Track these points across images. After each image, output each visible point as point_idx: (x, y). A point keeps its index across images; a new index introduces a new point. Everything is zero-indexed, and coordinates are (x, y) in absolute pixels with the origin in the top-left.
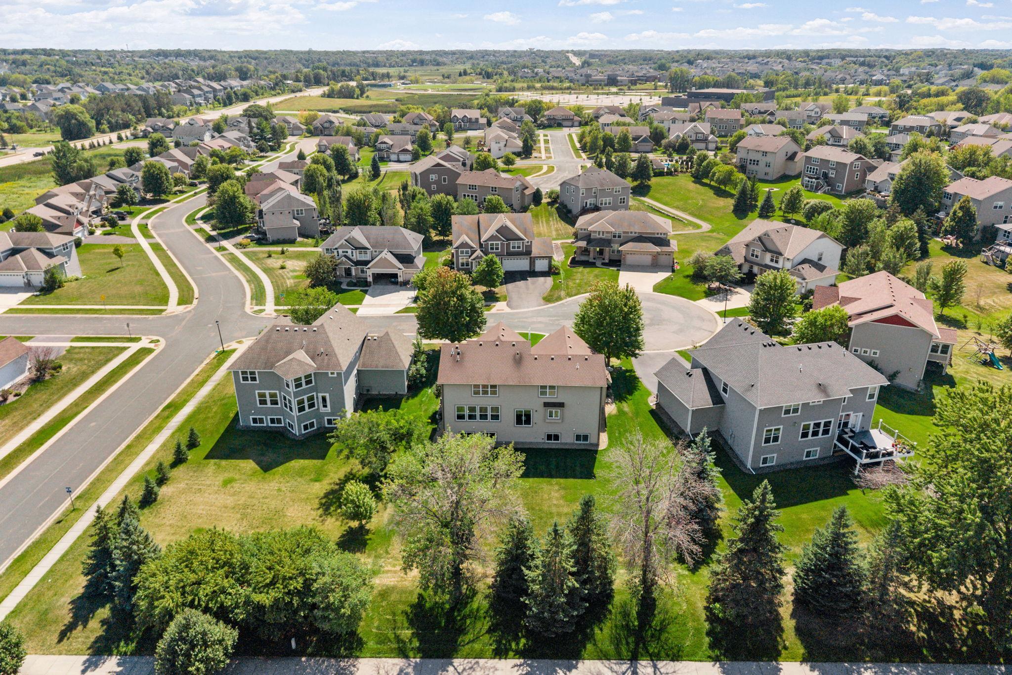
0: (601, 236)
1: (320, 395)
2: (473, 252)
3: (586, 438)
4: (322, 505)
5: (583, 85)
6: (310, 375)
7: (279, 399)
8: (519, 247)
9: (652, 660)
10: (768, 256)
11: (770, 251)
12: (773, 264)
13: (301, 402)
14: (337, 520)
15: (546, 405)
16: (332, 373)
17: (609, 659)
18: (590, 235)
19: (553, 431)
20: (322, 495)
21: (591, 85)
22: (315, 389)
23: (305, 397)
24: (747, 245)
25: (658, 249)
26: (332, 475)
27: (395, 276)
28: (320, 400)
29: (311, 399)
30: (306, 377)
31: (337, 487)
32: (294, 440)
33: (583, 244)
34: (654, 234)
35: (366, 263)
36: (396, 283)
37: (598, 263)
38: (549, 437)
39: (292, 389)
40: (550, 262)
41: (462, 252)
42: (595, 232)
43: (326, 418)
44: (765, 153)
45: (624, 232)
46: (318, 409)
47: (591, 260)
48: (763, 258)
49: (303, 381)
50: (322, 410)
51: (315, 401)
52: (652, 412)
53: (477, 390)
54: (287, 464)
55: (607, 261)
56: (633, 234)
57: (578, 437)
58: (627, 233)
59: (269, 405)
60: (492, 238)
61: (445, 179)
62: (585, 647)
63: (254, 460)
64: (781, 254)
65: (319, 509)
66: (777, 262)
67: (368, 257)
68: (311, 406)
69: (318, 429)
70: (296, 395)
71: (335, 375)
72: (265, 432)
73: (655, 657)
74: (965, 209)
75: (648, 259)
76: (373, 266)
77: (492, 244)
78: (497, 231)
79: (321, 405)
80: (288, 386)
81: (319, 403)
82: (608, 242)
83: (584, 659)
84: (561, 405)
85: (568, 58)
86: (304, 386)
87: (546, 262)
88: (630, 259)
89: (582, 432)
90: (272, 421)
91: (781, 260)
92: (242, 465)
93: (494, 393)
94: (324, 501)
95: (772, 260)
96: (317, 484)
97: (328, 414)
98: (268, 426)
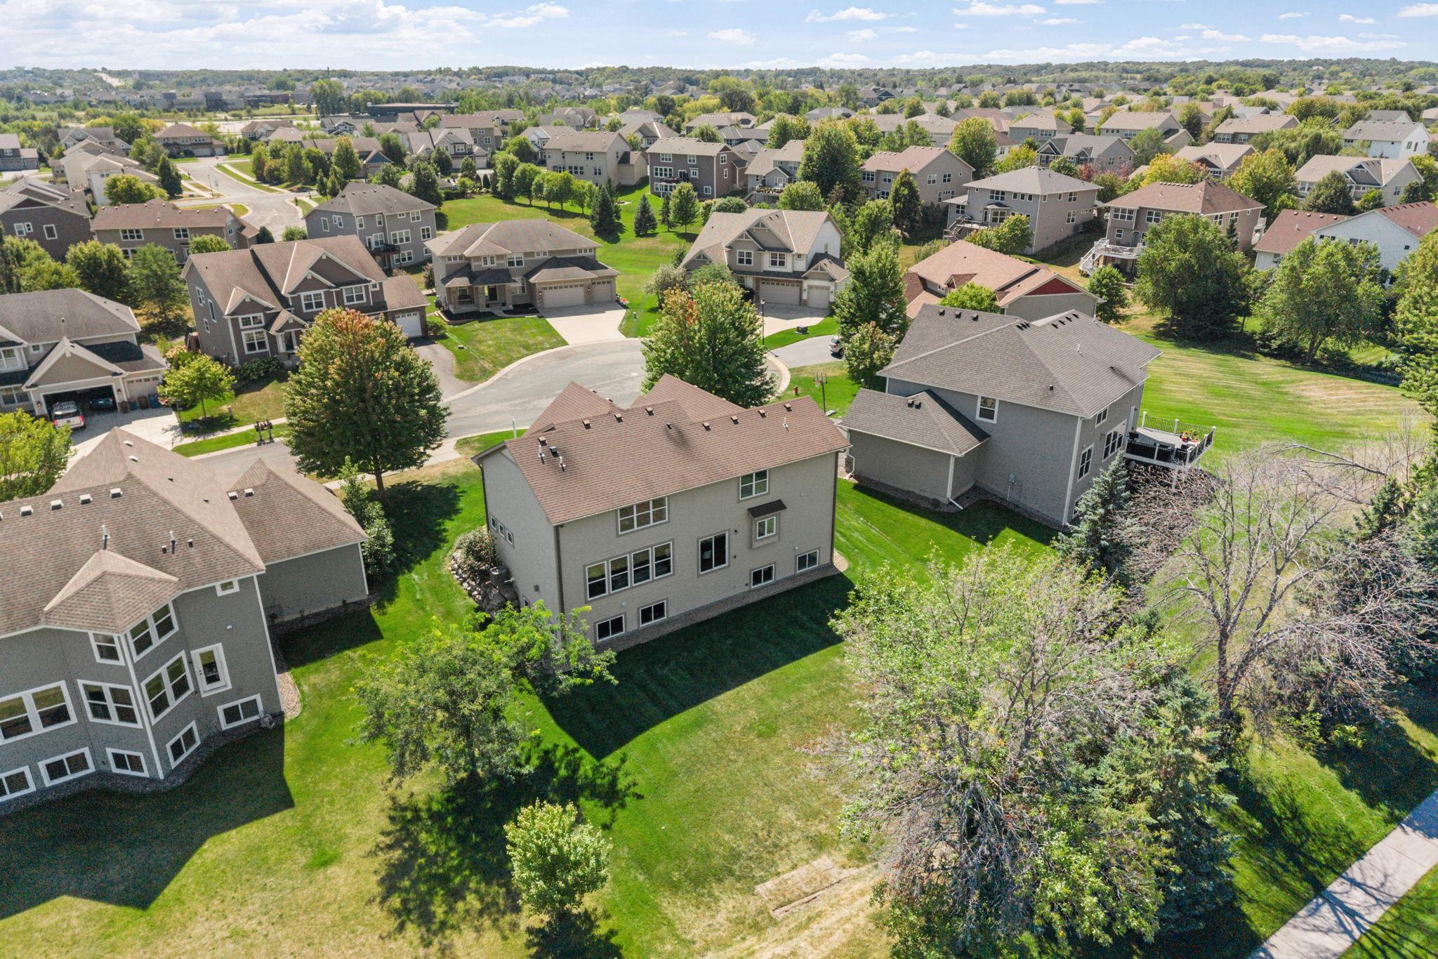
0: (489, 265)
1: (196, 654)
2: (271, 318)
3: (813, 559)
4: (403, 913)
5: (166, 111)
6: (165, 610)
7: (68, 702)
8: (360, 297)
9: (1339, 875)
10: (767, 257)
11: (770, 249)
12: (777, 269)
13: (155, 687)
14: (478, 930)
15: (755, 512)
16: (225, 586)
17: (1293, 915)
18: (469, 266)
19: (761, 565)
20: (377, 890)
21: (181, 110)
22: (184, 642)
23: (163, 670)
24: (729, 247)
25: (591, 275)
26: (353, 832)
27: (107, 392)
28: (198, 665)
29: (176, 670)
30: (156, 616)
31: (397, 854)
32: (155, 795)
33: (461, 282)
34: (574, 251)
35: (22, 376)
36: (112, 408)
37: (497, 311)
38: (757, 577)
39: (127, 657)
40: (423, 318)
41: (246, 322)
42: (477, 258)
43: (220, 710)
44: (590, 155)
45: (526, 254)
46: (197, 692)
47: (483, 309)
48: (760, 263)
49: (152, 629)
50: (207, 690)
51: (188, 673)
52: (856, 487)
53: (628, 517)
54: (196, 859)
55: (511, 307)
56: (542, 256)
57: (802, 562)
58: (531, 254)
59: (38, 728)
60: (306, 284)
61: (50, 231)
62: (1244, 916)
63: (76, 893)
64: (789, 250)
65: (401, 927)
66: (782, 264)
67: (17, 363)
68: (180, 688)
69: (205, 743)
70: (141, 670)
71: (236, 588)
72: (40, 807)
73: (1338, 868)
74: (906, 183)
75: (579, 294)
76: (44, 380)
77: (308, 298)
78: (312, 269)
79: (202, 679)
80: (110, 653)
81: (195, 675)
82: (502, 275)
83: (1266, 939)
84: (778, 506)
85: (101, 80)
86: (157, 641)
87: (414, 320)
88: (550, 297)
89: (805, 551)
90: (56, 770)
91: (788, 259)
92: (45, 922)
93: (659, 516)
94: (396, 901)
95: (774, 263)
96: (333, 870)
97: (222, 697)
98: (42, 791)
